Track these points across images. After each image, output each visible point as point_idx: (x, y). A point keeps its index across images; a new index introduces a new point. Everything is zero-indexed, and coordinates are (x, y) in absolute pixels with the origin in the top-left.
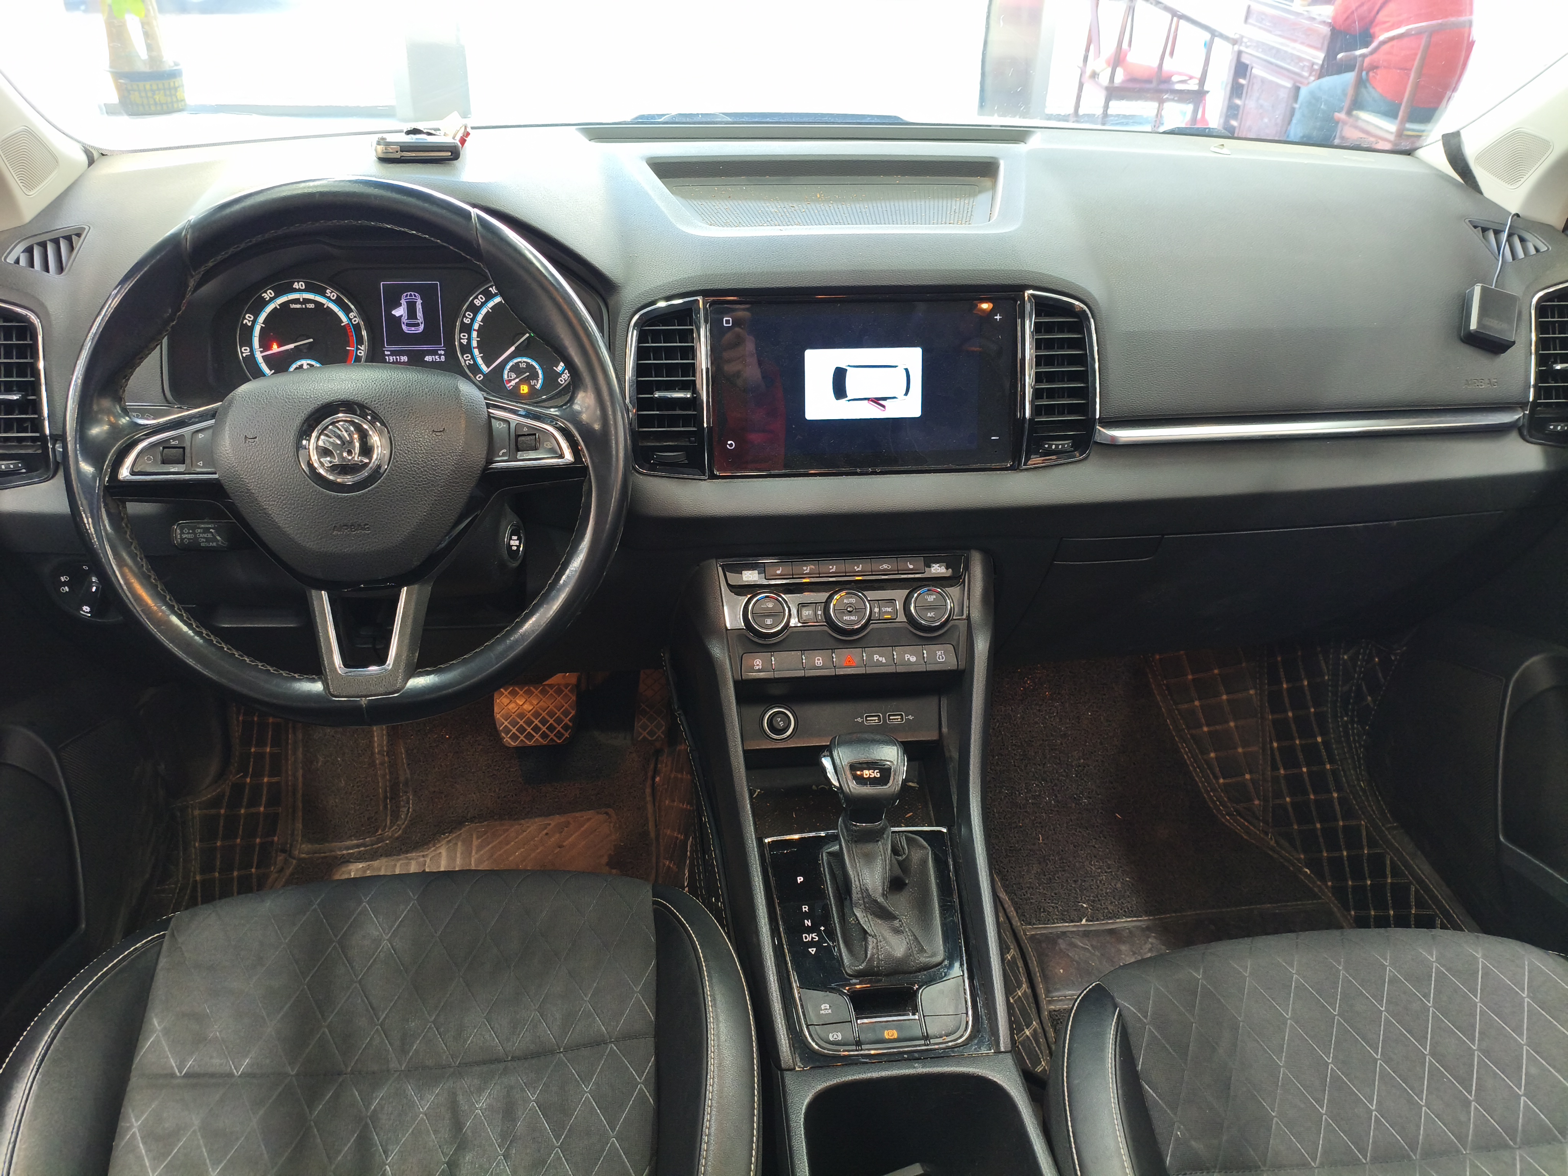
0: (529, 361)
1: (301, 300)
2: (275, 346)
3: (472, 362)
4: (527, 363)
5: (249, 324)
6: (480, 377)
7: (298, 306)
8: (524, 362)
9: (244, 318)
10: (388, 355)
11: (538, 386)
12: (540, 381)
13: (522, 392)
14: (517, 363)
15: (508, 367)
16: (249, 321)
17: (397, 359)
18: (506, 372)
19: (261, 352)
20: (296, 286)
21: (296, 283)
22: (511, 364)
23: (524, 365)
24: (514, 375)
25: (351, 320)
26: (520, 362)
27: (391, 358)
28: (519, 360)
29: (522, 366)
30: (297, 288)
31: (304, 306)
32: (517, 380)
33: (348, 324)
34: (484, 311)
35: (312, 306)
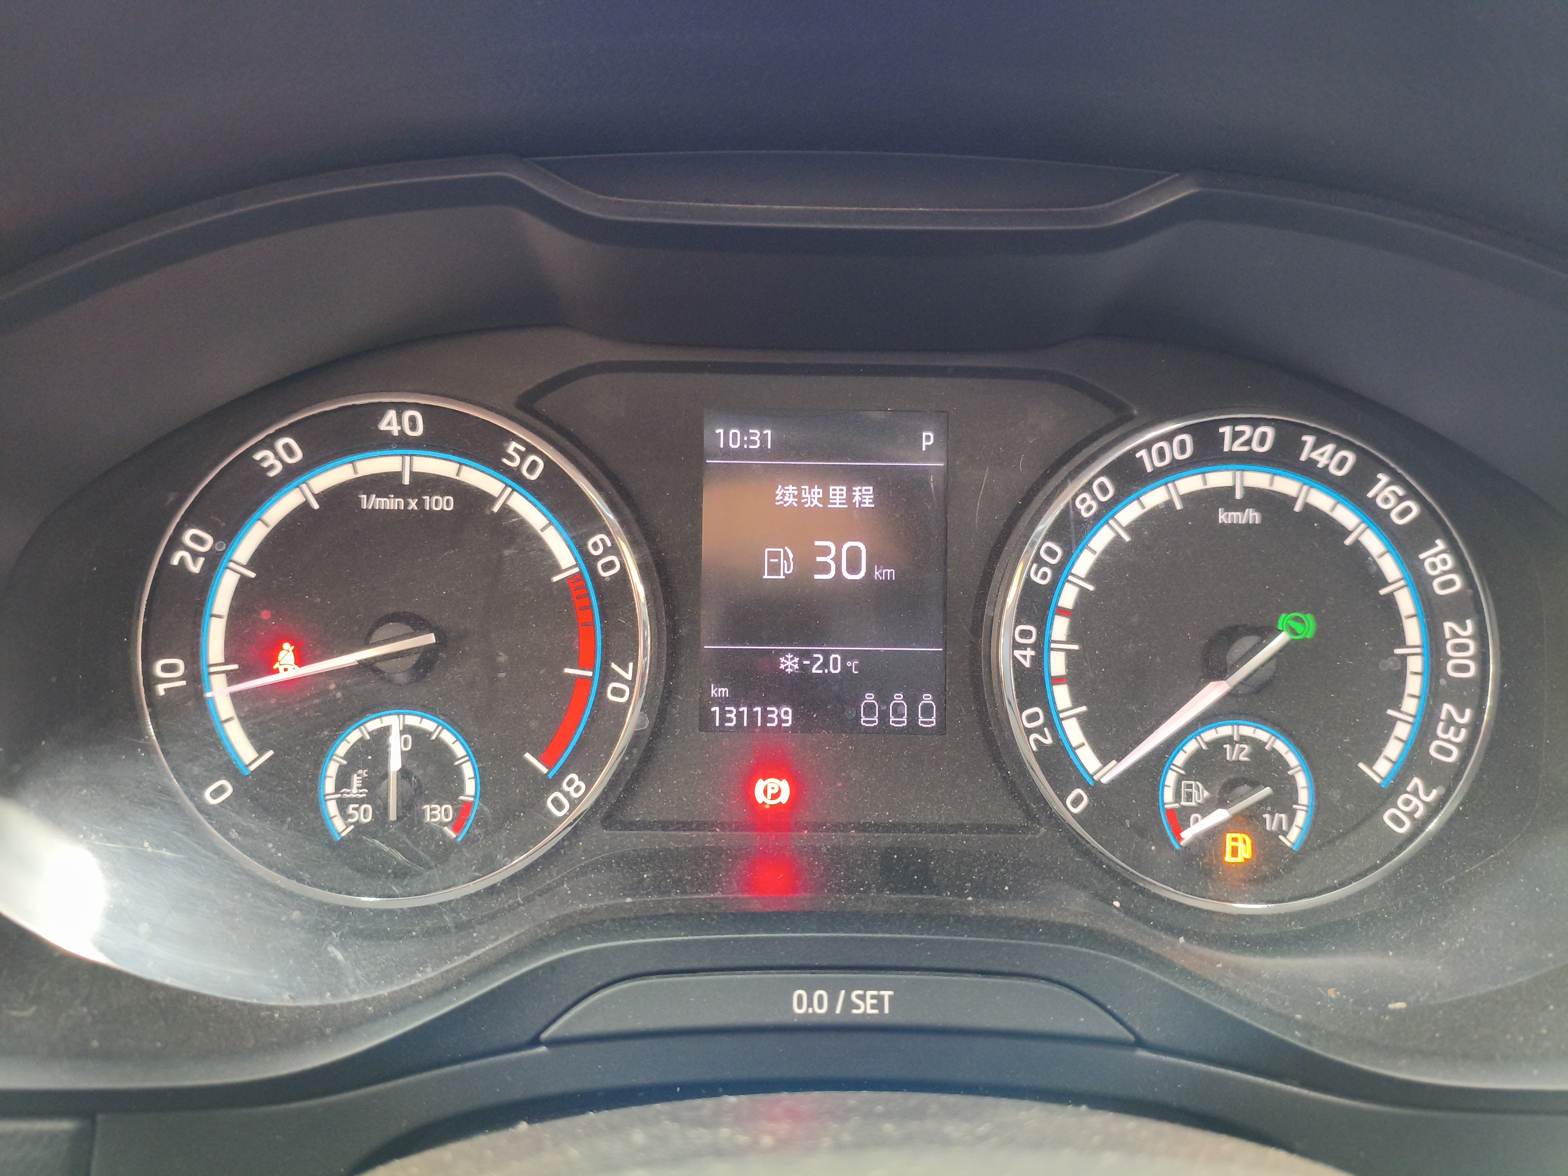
0: (1262, 735)
1: (406, 481)
2: (286, 655)
3: (1049, 741)
4: (1257, 746)
5: (195, 568)
6: (1077, 801)
7: (392, 503)
8: (1244, 739)
9: (175, 543)
10: (723, 703)
11: (1293, 837)
12: (1301, 818)
13: (1229, 858)
14: (1217, 745)
15: (1180, 759)
16: (195, 555)
17: (752, 716)
18: (1171, 778)
19: (233, 678)
20: (389, 423)
21: (392, 414)
22: (1191, 747)
23: (1240, 754)
24: (1200, 794)
25: (589, 561)
26: (1229, 740)
27: (732, 712)
28: (1225, 731)
29: (1232, 754)
30: (395, 430)
31: (413, 504)
32: (1220, 815)
33: (579, 577)
34: (1101, 539)
35: (443, 503)
